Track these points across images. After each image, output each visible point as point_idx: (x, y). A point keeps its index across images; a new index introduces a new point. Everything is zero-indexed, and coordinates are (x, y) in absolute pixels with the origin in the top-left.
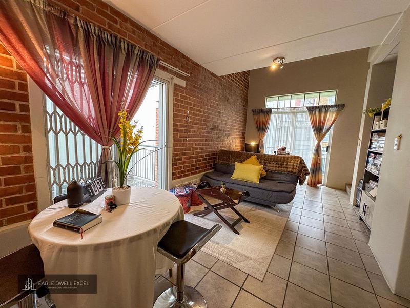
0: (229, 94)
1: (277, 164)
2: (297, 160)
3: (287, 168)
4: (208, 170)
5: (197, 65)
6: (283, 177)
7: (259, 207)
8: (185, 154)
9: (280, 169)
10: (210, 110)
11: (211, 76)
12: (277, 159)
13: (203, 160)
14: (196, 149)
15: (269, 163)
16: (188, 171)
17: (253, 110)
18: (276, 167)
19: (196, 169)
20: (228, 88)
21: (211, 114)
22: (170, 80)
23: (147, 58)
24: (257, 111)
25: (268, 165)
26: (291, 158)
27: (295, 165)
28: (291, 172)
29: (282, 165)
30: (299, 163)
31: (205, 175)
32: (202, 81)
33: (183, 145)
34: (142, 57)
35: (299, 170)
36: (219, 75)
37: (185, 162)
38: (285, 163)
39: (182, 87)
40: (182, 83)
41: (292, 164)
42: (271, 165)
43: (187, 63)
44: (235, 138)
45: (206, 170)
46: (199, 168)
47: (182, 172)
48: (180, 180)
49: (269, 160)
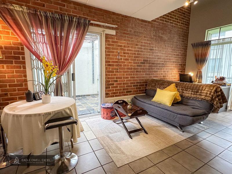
0: (163, 34)
1: (192, 91)
2: (212, 88)
3: (201, 95)
4: (140, 93)
5: (126, 17)
6: (197, 104)
7: (168, 125)
8: (117, 81)
9: (195, 96)
10: (141, 48)
11: (141, 22)
12: (193, 87)
13: (134, 86)
14: (127, 78)
15: (186, 91)
16: (120, 93)
17: (192, 44)
18: (192, 94)
19: (127, 92)
20: (162, 29)
21: (142, 51)
22: (102, 33)
23: (82, 22)
24: (196, 44)
25: (185, 92)
26: (206, 86)
27: (208, 93)
28: (205, 99)
29: (197, 92)
30: (213, 91)
31: (135, 97)
32: (132, 28)
33: (115, 75)
34: (79, 22)
35: (212, 98)
36: (150, 20)
37: (117, 87)
38: (200, 91)
39: (112, 35)
40: (113, 32)
41: (205, 92)
42: (187, 92)
43: (117, 18)
44: (171, 69)
45: (137, 94)
46: (131, 92)
47: (114, 93)
48: (112, 98)
49: (186, 87)
